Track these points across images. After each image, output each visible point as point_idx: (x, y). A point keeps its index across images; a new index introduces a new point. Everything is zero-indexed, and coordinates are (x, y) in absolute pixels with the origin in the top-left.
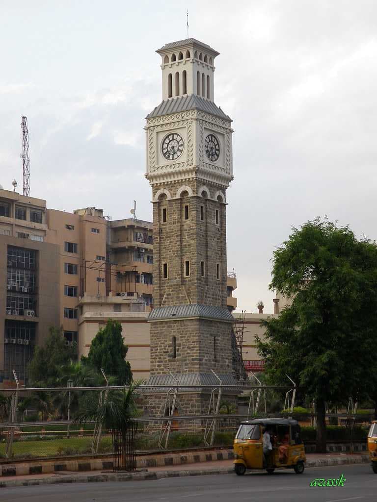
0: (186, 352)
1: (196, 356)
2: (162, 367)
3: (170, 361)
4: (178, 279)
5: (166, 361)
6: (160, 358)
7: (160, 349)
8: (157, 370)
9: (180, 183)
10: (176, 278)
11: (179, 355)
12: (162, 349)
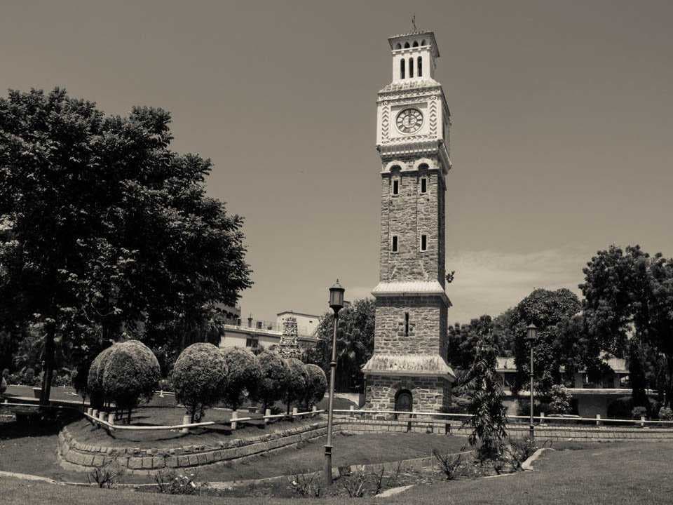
0: (422, 332)
1: (435, 336)
2: (389, 346)
3: (400, 339)
4: (412, 253)
5: (395, 340)
6: (388, 336)
7: (389, 327)
8: (383, 348)
9: (418, 157)
10: (409, 252)
11: (413, 335)
12: (391, 327)
